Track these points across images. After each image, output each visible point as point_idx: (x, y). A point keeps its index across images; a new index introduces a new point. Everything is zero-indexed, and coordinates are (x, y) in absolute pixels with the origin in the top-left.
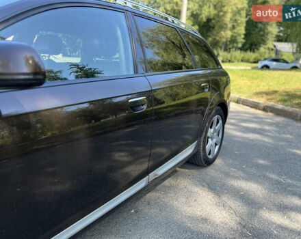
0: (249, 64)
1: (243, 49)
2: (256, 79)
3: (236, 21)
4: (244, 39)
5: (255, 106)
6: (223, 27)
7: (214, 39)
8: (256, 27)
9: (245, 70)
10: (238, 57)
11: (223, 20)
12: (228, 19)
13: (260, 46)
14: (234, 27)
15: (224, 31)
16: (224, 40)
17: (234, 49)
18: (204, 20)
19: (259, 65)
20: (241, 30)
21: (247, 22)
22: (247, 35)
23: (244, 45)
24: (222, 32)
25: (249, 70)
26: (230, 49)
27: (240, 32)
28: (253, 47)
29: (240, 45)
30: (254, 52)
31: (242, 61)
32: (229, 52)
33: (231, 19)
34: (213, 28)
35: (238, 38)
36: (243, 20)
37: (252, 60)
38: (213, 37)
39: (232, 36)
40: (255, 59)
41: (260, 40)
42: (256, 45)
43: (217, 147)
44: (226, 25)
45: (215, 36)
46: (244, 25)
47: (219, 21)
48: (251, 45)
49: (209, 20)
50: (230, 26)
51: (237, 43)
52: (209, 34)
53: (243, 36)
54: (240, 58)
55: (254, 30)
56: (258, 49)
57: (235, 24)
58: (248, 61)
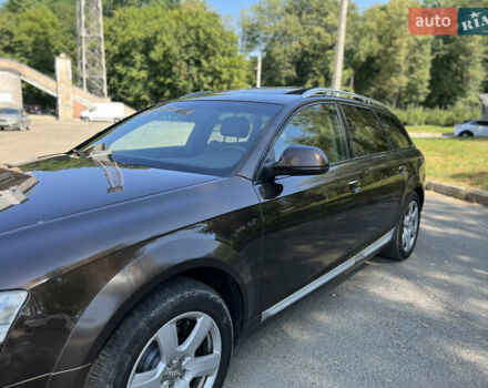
0: (439, 128)
1: (428, 104)
2: (452, 154)
3: (414, 60)
4: (429, 88)
5: (453, 193)
6: (393, 70)
7: (380, 89)
8: (448, 68)
9: (434, 139)
10: (419, 118)
11: (394, 60)
12: (403, 58)
13: (456, 100)
14: (411, 70)
15: (396, 76)
16: (396, 90)
17: (413, 105)
18: (363, 59)
19: (456, 130)
20: (425, 74)
21: (434, 62)
22: (434, 83)
23: (429, 97)
24: (393, 79)
25: (440, 139)
26: (406, 103)
27: (422, 77)
28: (445, 100)
29: (422, 98)
30: (445, 108)
31: (427, 123)
32: (405, 108)
33: (407, 58)
34: (378, 72)
35: (419, 86)
36: (426, 58)
37: (443, 122)
38: (379, 86)
39: (409, 84)
40: (448, 120)
41: (455, 90)
42: (449, 98)
43: (413, 239)
44: (399, 66)
45: (381, 84)
46: (429, 66)
47: (387, 61)
48: (441, 97)
49: (370, 59)
50: (405, 68)
51: (417, 94)
52: (370, 80)
53: (427, 84)
54: (424, 119)
55: (445, 74)
56: (452, 104)
57: (414, 65)
58: (436, 123)
